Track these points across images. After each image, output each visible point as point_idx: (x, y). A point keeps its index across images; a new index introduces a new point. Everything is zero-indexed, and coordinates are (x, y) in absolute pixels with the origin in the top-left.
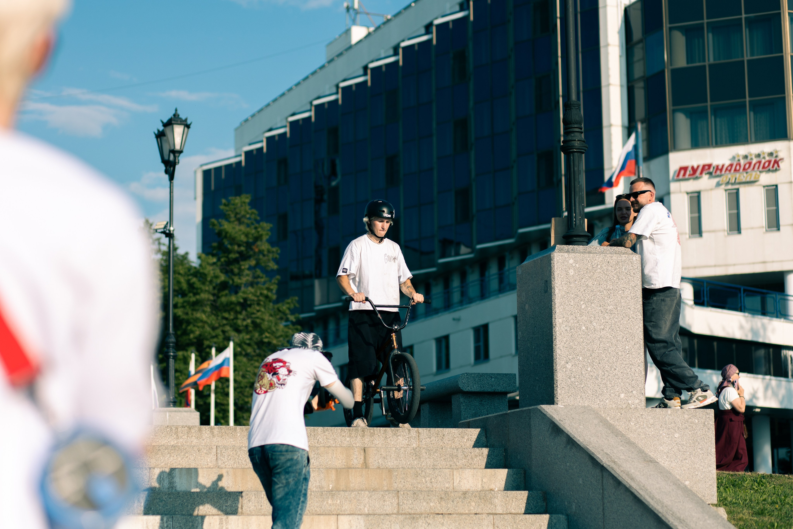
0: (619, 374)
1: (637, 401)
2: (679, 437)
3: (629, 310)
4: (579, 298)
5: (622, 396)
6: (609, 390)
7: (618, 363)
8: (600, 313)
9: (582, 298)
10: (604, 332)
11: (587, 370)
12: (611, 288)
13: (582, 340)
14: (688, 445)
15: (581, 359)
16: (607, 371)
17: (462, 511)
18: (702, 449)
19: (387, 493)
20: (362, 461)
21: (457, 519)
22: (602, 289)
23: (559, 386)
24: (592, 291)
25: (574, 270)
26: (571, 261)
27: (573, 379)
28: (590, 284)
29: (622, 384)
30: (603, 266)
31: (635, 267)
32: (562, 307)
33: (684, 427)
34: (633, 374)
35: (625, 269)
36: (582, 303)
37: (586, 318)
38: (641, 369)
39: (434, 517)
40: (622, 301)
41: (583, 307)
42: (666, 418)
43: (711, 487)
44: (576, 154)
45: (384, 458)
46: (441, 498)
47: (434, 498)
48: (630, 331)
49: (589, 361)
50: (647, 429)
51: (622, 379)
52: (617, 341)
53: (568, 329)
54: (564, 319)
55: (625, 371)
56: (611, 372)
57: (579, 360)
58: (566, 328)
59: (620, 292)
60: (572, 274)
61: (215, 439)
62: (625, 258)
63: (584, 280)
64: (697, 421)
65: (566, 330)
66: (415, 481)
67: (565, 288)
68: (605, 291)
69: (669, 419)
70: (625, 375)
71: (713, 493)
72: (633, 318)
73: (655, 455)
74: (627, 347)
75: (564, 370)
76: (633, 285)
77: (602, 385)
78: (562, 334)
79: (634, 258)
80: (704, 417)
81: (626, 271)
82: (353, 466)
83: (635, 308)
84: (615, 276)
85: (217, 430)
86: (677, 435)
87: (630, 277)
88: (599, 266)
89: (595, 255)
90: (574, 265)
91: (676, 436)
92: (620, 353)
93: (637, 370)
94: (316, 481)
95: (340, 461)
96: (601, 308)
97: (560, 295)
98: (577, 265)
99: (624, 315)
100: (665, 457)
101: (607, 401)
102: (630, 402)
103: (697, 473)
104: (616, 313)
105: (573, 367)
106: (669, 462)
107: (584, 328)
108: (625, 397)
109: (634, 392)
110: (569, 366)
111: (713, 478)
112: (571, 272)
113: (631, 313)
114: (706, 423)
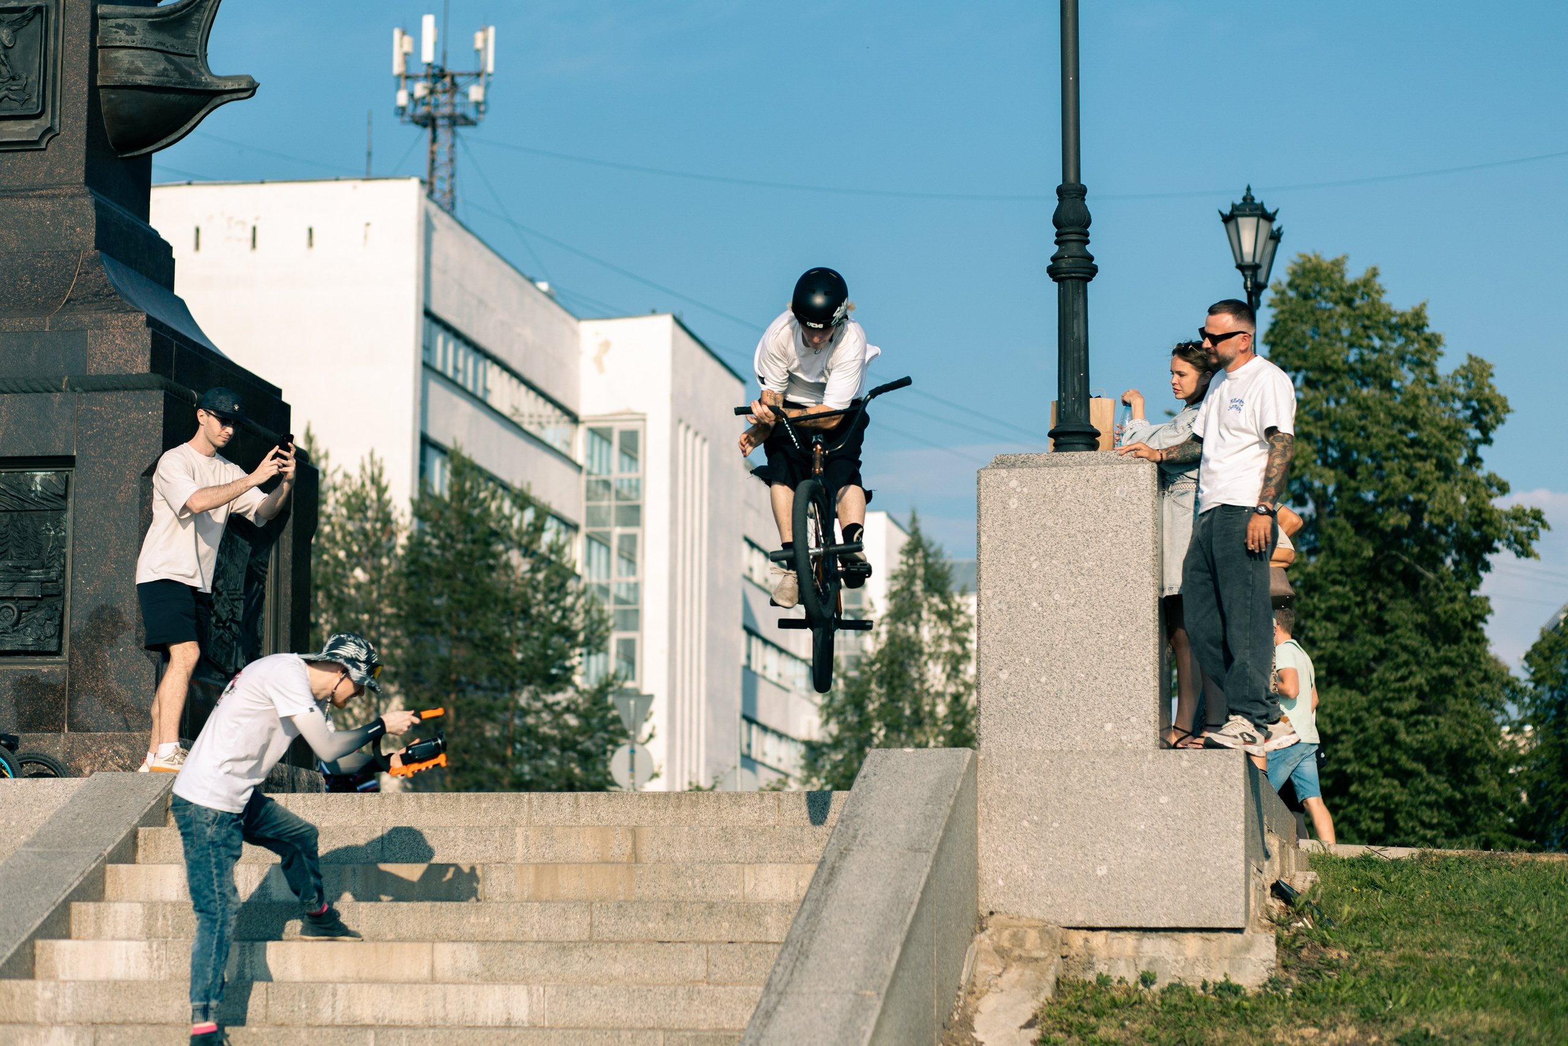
0: (1104, 686)
1: (1138, 736)
2: (1168, 803)
3: (1126, 568)
4: (1026, 549)
5: (1109, 727)
6: (1081, 717)
7: (1102, 666)
8: (1068, 575)
9: (1034, 549)
10: (1076, 610)
11: (1038, 682)
12: (1092, 528)
13: (1030, 626)
14: (1187, 817)
15: (1027, 661)
16: (1079, 682)
17: (707, 938)
18: (1215, 825)
19: (571, 906)
20: (629, 850)
21: (642, 950)
22: (1073, 532)
23: (983, 712)
24: (1052, 536)
25: (1019, 499)
26: (1014, 483)
27: (1010, 699)
28: (1050, 523)
29: (1109, 705)
30: (1077, 488)
31: (1142, 487)
32: (993, 567)
33: (1179, 782)
34: (1131, 687)
35: (1121, 492)
36: (1032, 558)
37: (1039, 587)
38: (1148, 677)
39: (600, 948)
40: (1113, 551)
41: (1034, 566)
42: (1145, 767)
43: (1232, 896)
44: (1069, 282)
45: (669, 845)
46: (668, 914)
47: (655, 914)
48: (1128, 606)
49: (1044, 665)
50: (1103, 788)
51: (1109, 696)
52: (1101, 626)
53: (1005, 608)
54: (997, 589)
55: (1116, 682)
56: (1087, 684)
57: (1024, 663)
58: (999, 606)
59: (1110, 535)
60: (1015, 506)
61: (423, 815)
62: (1120, 471)
63: (1037, 516)
64: (1207, 772)
65: (1000, 610)
66: (674, 885)
67: (999, 534)
68: (1079, 535)
69: (1149, 769)
70: (1115, 689)
71: (1236, 907)
72: (1135, 582)
73: (1118, 837)
74: (1121, 637)
75: (994, 682)
76: (1137, 521)
77: (1067, 709)
78: (993, 617)
79: (1141, 470)
80: (1222, 764)
81: (1123, 496)
82: (612, 860)
83: (1139, 564)
84: (1101, 505)
85: (427, 799)
86: (1164, 800)
87: (1130, 507)
88: (1069, 490)
89: (1062, 469)
90: (1019, 490)
91: (1161, 801)
92: (1106, 649)
93: (1140, 679)
94: (501, 885)
95: (591, 851)
96: (1071, 566)
97: (989, 546)
98: (1025, 490)
99: (1117, 577)
100: (1138, 840)
101: (1078, 738)
102: (1124, 738)
103: (1203, 870)
104: (1101, 573)
105: (1012, 677)
106: (1146, 848)
107: (1035, 604)
108: (1113, 728)
109: (1133, 720)
110: (1004, 676)
111: (1237, 879)
112: (1013, 503)
113: (1132, 572)
114: (1226, 776)
